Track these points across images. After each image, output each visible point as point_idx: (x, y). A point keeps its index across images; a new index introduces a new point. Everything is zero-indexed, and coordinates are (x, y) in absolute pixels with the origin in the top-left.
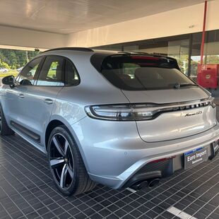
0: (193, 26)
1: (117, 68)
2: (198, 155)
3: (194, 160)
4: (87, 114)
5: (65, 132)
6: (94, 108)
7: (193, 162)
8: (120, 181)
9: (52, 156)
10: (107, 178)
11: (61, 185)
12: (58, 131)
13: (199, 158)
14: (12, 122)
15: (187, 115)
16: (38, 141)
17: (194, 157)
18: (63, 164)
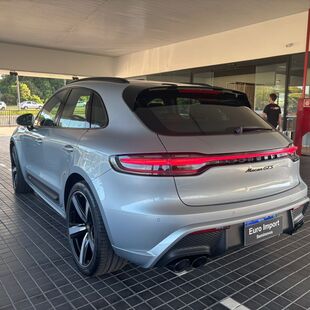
0: (291, 45)
1: (170, 104)
2: (265, 227)
3: (259, 233)
4: (112, 166)
5: (86, 189)
6: (120, 157)
7: (258, 237)
8: (152, 257)
9: (72, 221)
10: (135, 253)
11: (81, 261)
12: (79, 188)
13: (268, 231)
14: (28, 175)
15: (249, 170)
16: (57, 201)
17: (259, 229)
18: (84, 232)
